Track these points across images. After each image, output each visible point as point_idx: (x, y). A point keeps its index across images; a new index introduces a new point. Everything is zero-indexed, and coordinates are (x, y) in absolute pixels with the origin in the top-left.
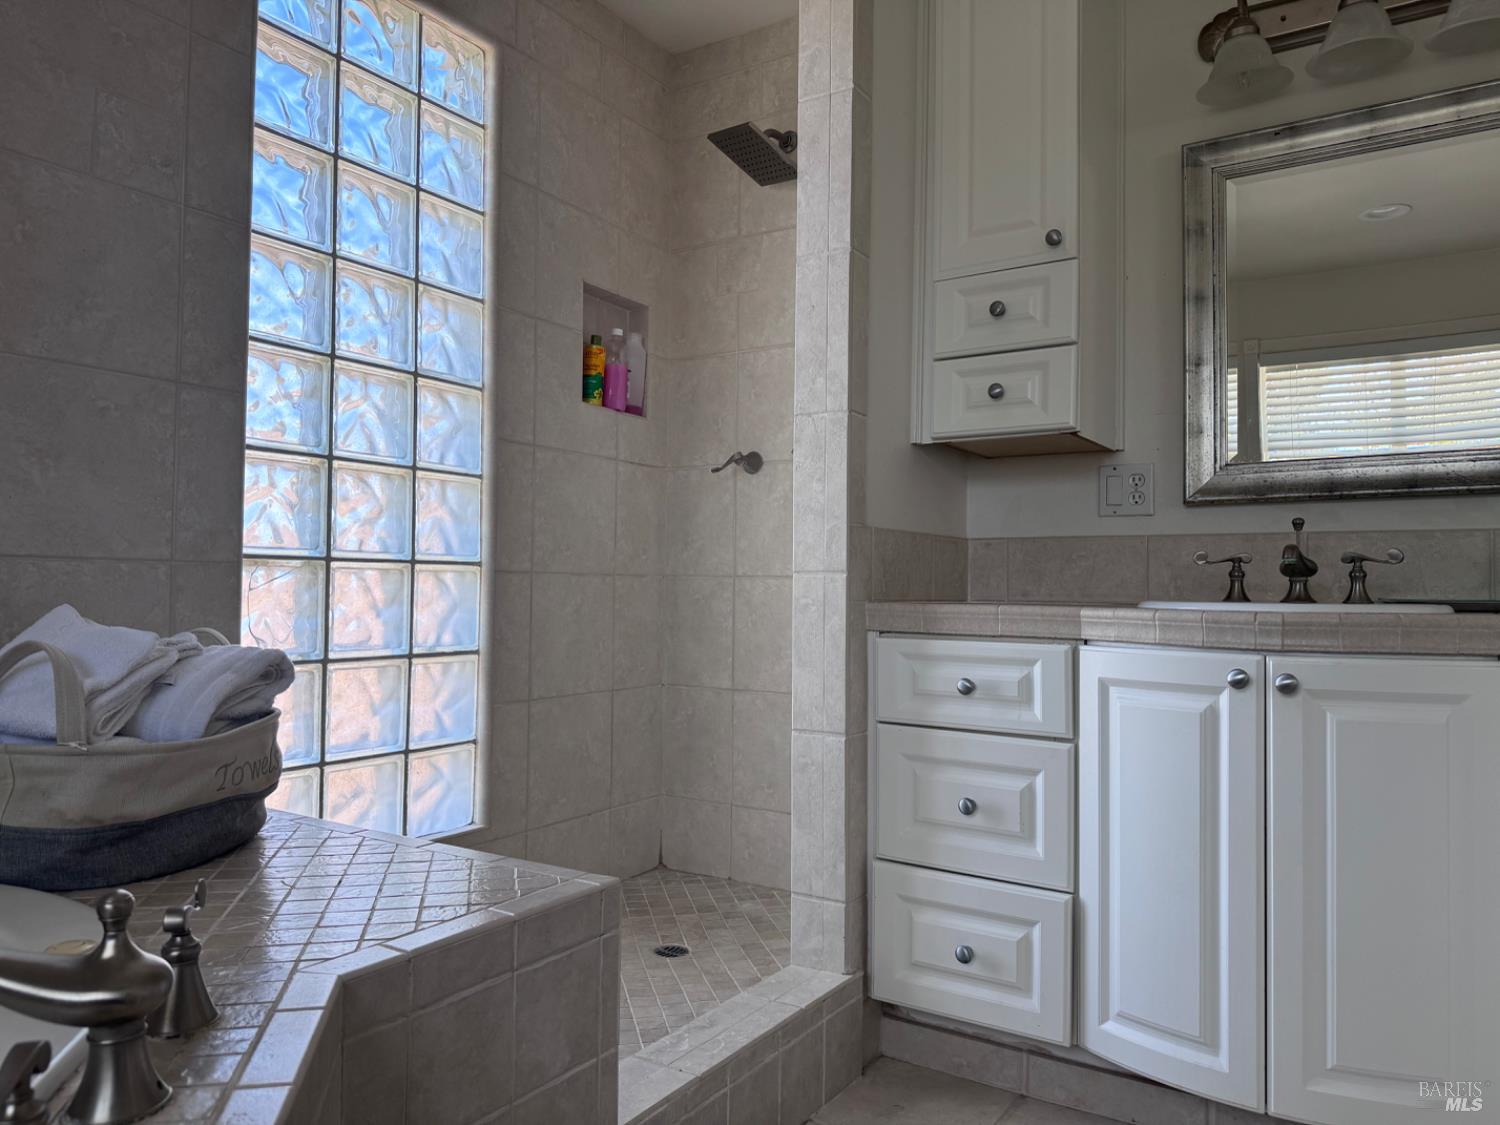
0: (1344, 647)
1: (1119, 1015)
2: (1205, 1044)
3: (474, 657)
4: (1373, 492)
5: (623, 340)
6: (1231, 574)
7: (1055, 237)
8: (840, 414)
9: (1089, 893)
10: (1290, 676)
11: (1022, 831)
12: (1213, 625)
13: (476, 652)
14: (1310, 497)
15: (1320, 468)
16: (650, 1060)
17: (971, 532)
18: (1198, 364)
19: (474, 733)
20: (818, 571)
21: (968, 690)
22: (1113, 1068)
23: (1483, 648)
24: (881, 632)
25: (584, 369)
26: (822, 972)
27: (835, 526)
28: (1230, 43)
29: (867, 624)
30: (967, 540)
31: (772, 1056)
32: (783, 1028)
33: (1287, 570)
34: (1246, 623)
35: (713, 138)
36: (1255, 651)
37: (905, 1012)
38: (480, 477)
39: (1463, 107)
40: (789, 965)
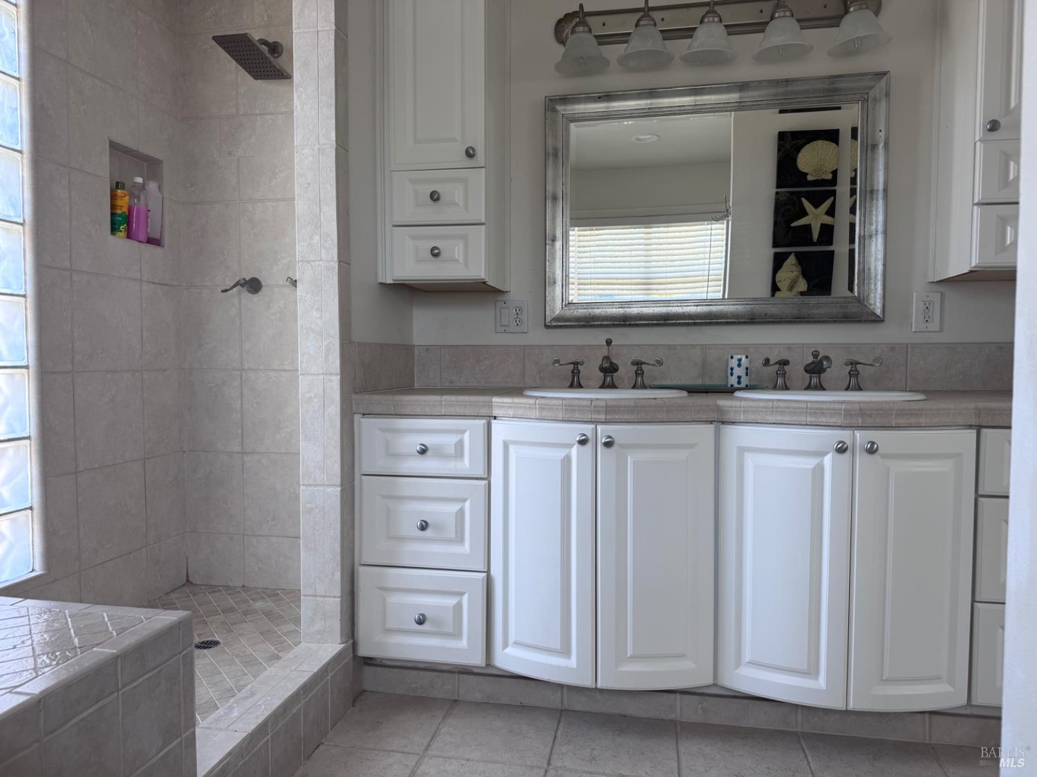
0: (637, 419)
1: (514, 643)
2: (563, 653)
3: (27, 442)
4: (646, 322)
5: (143, 187)
6: (573, 372)
7: (471, 152)
8: (332, 263)
9: (496, 571)
10: (610, 437)
11: (457, 537)
12: (568, 408)
13: (28, 438)
14: (614, 324)
15: (619, 308)
16: (210, 728)
17: (417, 340)
18: (554, 240)
19: (29, 501)
20: (318, 374)
21: (423, 451)
22: (509, 674)
23: (704, 417)
24: (363, 415)
25: (111, 209)
26: (325, 645)
27: (331, 342)
28: (574, 36)
29: (354, 409)
30: (413, 346)
31: (297, 707)
32: (303, 688)
33: (602, 369)
34: (587, 406)
35: (215, 38)
36: (591, 422)
37: (379, 660)
38: (24, 296)
39: (698, 98)
40: (300, 642)
